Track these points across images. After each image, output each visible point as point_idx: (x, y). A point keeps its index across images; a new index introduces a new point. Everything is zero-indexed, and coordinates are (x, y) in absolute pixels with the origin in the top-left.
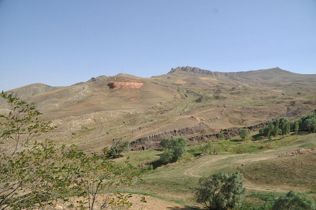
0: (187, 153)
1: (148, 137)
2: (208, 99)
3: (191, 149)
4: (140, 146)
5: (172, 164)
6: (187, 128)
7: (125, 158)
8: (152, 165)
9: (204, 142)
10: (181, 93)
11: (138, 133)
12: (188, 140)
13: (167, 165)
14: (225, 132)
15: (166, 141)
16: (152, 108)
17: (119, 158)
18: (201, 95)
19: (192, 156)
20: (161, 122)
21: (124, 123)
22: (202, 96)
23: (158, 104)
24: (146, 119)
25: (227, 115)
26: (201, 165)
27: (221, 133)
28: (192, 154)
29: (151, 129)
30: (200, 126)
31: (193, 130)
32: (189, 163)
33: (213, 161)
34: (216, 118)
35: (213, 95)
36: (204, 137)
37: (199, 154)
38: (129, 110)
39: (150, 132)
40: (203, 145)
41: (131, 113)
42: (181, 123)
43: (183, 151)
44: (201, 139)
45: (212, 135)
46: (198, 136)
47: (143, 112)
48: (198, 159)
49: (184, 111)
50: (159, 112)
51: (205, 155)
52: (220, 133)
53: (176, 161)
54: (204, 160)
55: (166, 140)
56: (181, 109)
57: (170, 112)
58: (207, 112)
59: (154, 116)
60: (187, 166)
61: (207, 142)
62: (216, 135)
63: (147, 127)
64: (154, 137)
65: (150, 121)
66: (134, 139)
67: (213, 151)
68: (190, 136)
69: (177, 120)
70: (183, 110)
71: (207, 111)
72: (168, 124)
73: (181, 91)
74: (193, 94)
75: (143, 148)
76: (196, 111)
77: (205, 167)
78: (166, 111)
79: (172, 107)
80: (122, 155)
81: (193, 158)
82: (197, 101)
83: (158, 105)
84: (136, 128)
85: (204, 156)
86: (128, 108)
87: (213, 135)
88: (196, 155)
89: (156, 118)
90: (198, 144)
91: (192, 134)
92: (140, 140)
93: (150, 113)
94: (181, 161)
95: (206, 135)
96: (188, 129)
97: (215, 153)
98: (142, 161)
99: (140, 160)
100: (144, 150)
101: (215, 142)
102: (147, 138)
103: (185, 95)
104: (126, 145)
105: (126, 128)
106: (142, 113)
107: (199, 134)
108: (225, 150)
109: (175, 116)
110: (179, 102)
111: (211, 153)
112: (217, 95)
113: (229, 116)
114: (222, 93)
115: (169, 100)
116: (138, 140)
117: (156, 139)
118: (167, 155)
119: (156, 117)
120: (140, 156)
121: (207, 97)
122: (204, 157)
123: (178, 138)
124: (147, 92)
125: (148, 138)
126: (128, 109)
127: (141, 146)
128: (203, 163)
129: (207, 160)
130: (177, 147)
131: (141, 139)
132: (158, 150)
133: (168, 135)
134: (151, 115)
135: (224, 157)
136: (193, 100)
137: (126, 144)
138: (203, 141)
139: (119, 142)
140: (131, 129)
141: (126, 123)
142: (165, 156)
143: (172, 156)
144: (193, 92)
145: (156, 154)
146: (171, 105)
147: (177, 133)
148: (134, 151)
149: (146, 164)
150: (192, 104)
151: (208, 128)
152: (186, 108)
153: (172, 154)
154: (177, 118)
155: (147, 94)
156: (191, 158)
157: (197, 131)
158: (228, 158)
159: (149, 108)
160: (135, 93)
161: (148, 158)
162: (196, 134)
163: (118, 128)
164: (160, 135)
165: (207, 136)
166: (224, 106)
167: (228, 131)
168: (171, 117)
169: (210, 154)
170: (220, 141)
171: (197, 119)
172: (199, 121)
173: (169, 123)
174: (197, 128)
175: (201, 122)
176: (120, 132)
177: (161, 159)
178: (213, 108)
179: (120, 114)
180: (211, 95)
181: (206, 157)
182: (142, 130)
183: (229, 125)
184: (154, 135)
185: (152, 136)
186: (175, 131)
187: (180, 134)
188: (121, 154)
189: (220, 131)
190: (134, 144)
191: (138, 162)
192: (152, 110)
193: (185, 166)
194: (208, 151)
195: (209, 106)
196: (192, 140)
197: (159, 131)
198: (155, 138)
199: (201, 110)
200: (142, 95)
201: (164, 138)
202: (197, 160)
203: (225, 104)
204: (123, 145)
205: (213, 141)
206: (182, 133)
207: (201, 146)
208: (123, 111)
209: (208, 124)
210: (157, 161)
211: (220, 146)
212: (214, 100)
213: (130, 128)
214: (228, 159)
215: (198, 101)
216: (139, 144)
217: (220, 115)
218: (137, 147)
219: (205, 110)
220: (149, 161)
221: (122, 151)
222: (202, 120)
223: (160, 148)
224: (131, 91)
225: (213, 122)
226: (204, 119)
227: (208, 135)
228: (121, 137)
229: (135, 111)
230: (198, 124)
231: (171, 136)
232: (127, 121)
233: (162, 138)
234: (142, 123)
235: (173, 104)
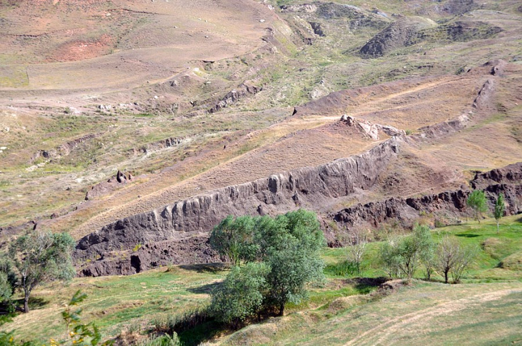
0: (328, 279)
1: (155, 212)
2: (415, 37)
3: (342, 259)
4: (123, 252)
5: (264, 326)
6: (325, 171)
7: (53, 311)
8: (175, 334)
9: (399, 227)
10: (297, 18)
11: (110, 197)
12: (330, 222)
13: (244, 330)
14: (495, 183)
15: (233, 227)
16: (168, 86)
17: (24, 311)
18: (383, 23)
19: (350, 288)
20: (210, 145)
21: (45, 154)
22: (389, 30)
23: (197, 70)
24: (145, 134)
25: (502, 109)
26: (392, 329)
27: (474, 187)
28: (348, 282)
29: (168, 180)
30: (380, 160)
31: (350, 178)
32: (336, 319)
33: (441, 312)
34: (453, 124)
35: (439, 22)
36: (399, 208)
37: (378, 282)
38: (64, 98)
39: (161, 191)
40: (395, 240)
41: (77, 112)
42: (300, 150)
43: (306, 266)
44: (384, 213)
45: (435, 198)
46: (374, 202)
47: (132, 106)
48: (377, 305)
49: (308, 96)
50: (202, 103)
51: (404, 283)
52: (471, 189)
53: (281, 314)
54: (402, 305)
55: (231, 222)
56: (298, 89)
57: (249, 103)
58: (409, 98)
59: (177, 120)
60: (331, 335)
61: (411, 228)
62: (450, 198)
63: (150, 171)
64: (180, 213)
65: (161, 142)
66: (94, 224)
67: (443, 266)
68: (337, 203)
69: (279, 135)
70: (306, 93)
71: (409, 91)
72: (239, 153)
73: (296, 9)
74: (346, 19)
75: (136, 262)
76: (361, 97)
77: (409, 338)
78: (229, 101)
79: (256, 82)
80: (41, 300)
81: (351, 298)
82: (366, 51)
83: (196, 72)
84: (102, 176)
85: (402, 287)
86: (61, 87)
87: (440, 196)
88: (364, 285)
89: (190, 131)
90: (372, 238)
91: (347, 193)
92: (119, 226)
93: (162, 108)
94: (300, 313)
95: (409, 196)
96: (330, 171)
97: (449, 273)
98: (133, 320)
99: (125, 314)
100: (138, 270)
101: (447, 229)
102: (153, 216)
103: (313, 25)
104: (59, 251)
105: (55, 176)
106: (126, 112)
107: (375, 196)
108: (496, 262)
109: (272, 120)
110: (286, 59)
111: (432, 276)
112: (457, 19)
113: (509, 113)
114: (482, 7)
115: (242, 51)
116: (110, 227)
117: (191, 222)
118: (243, 288)
119: (188, 126)
120: (124, 299)
121: (409, 31)
122: (399, 295)
123: (284, 212)
124: (144, 16)
125: (157, 215)
126: (61, 93)
127: (124, 254)
128: (400, 321)
129: (416, 308)
130: (281, 254)
131: (126, 222)
132: (200, 268)
133: (241, 203)
134: (167, 116)
135: (493, 294)
136: (348, 47)
137: (55, 249)
138: (394, 226)
139: (21, 241)
140: (78, 179)
141: (54, 153)
142: (233, 292)
143: (260, 288)
144: (345, 11)
145: (194, 286)
146: (252, 72)
147: (280, 192)
148: (96, 279)
149: (149, 332)
150: (344, 66)
151: (416, 165)
152: (319, 81)
153: (263, 280)
154: (280, 129)
155: (144, 26)
156: (344, 298)
157: (368, 183)
158: (512, 295)
159: (157, 86)
160: (88, 18)
161: (158, 306)
162: (362, 196)
163: (18, 180)
164: (208, 201)
165: (410, 202)
166: (490, 68)
167: (509, 176)
168: (253, 123)
169: (428, 279)
170: (473, 224)
171: (367, 128)
172: (375, 136)
173: (245, 150)
174: (367, 168)
175: (386, 141)
176: (25, 198)
177: (212, 307)
178: (437, 78)
179: (23, 117)
180: (430, 23)
181: (409, 292)
182: (129, 185)
183: (509, 150)
184: (180, 205)
185: (174, 210)
186: (272, 185)
187: (294, 198)
188: (33, 293)
189: (472, 177)
190: (95, 246)
191: (115, 327)
192: (167, 95)
193: (322, 333)
194: (421, 269)
195: (418, 72)
196: (346, 220)
197: (204, 184)
198: (185, 214)
199: (383, 91)
200: (123, 28)
201: (225, 216)
202: (370, 307)
203: (492, 59)
204: (43, 252)
205: (437, 225)
206: (304, 192)
207: (386, 248)
208: (39, 101)
209: (413, 151)
210: (197, 317)
211: (474, 243)
212: (443, 43)
213: (74, 176)
214: (511, 300)
215: (371, 49)
216: (118, 247)
217: (469, 107)
218: (107, 259)
219: (400, 91)
220: (164, 319)
221: (37, 280)
222: (388, 132)
223: (210, 260)
224: (69, 10)
225: (439, 142)
226: (397, 130)
227: (415, 196)
228: (33, 218)
229: (95, 100)
230: (372, 151)
231: (257, 204)
232: (58, 148)
233: (218, 217)
234: (128, 153)
235: (261, 66)
